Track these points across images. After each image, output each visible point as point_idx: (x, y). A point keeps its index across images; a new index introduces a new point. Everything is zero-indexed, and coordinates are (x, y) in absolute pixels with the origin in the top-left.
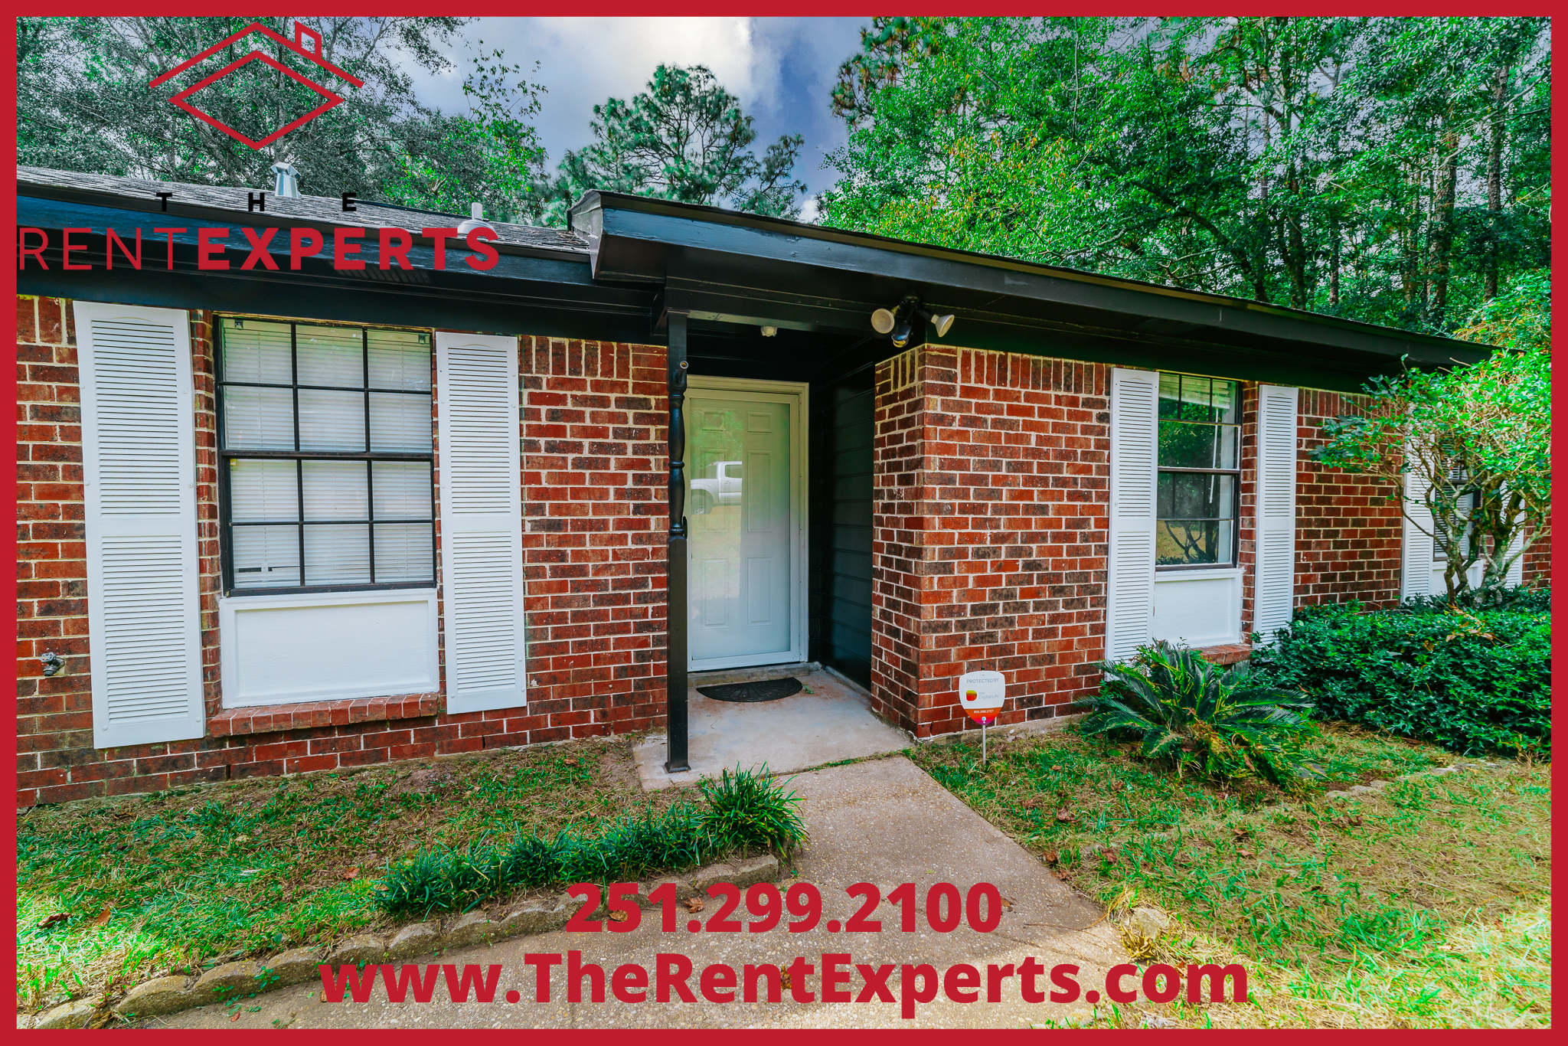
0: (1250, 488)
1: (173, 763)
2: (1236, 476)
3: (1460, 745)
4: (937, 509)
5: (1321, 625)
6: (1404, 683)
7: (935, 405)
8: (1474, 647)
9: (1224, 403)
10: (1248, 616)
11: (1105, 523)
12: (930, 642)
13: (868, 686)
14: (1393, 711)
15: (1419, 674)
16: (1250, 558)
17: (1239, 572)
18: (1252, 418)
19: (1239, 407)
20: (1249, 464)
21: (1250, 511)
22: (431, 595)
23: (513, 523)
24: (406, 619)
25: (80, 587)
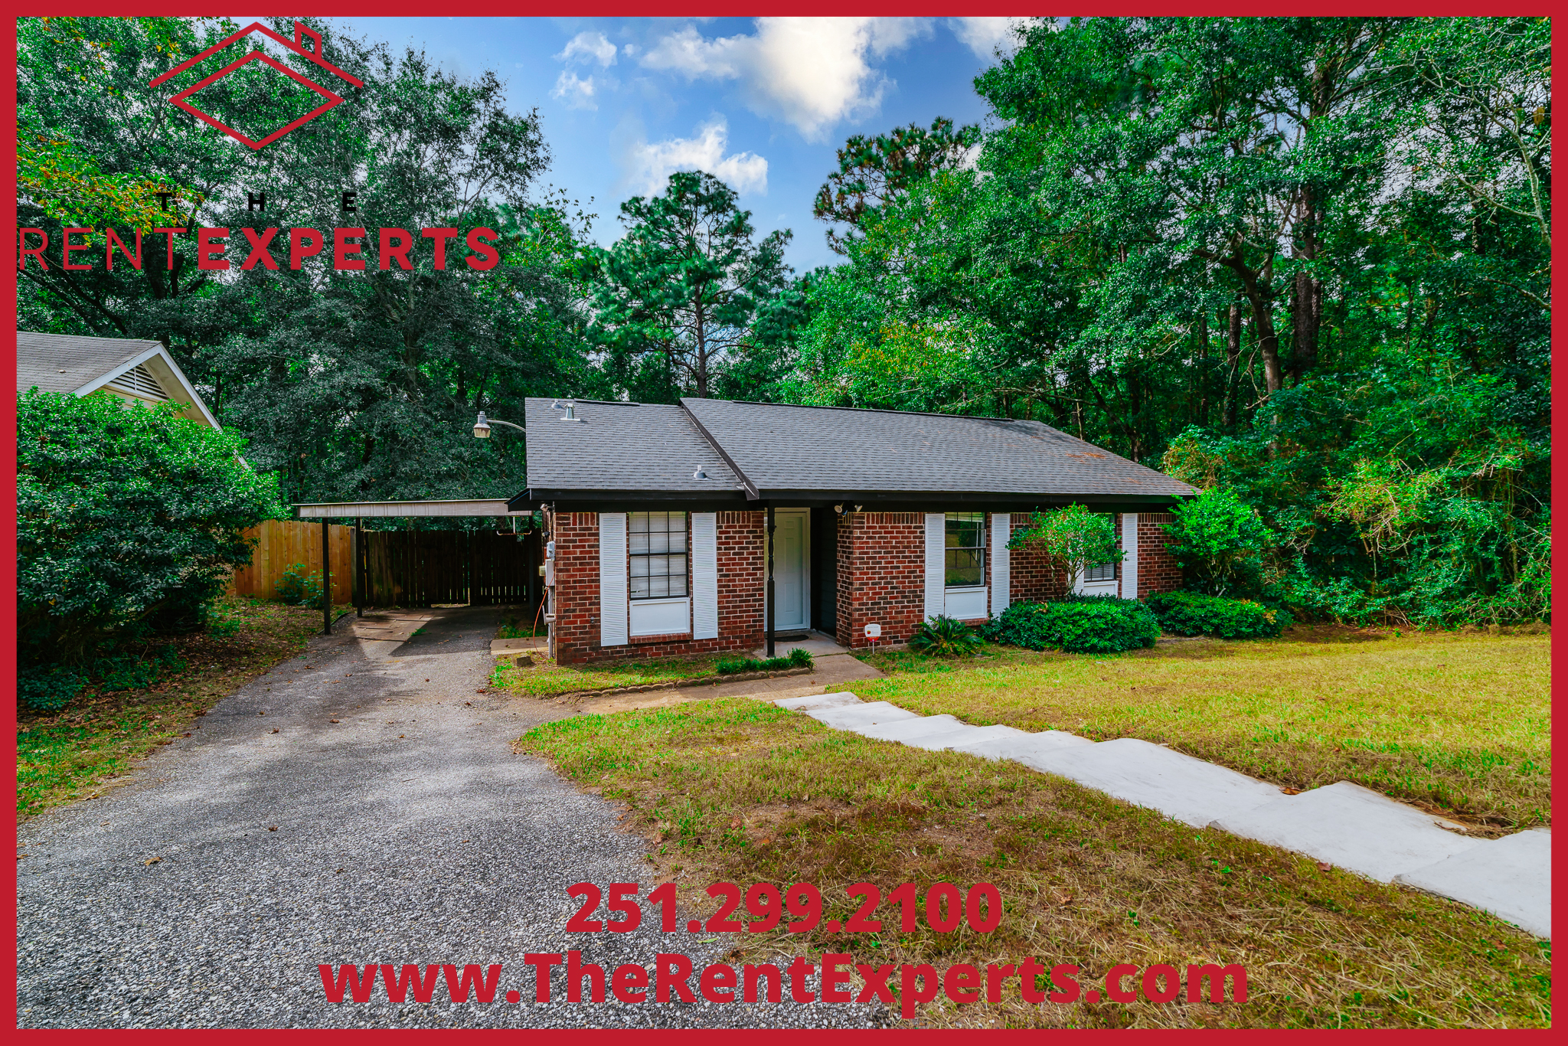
0: (988, 555)
1: (619, 652)
2: (984, 550)
7: (857, 533)
9: (981, 520)
10: (990, 606)
11: (923, 571)
12: (856, 615)
13: (835, 635)
16: (990, 583)
17: (986, 589)
19: (986, 522)
20: (988, 545)
21: (988, 564)
22: (688, 600)
23: (714, 575)
24: (680, 608)
25: (598, 598)
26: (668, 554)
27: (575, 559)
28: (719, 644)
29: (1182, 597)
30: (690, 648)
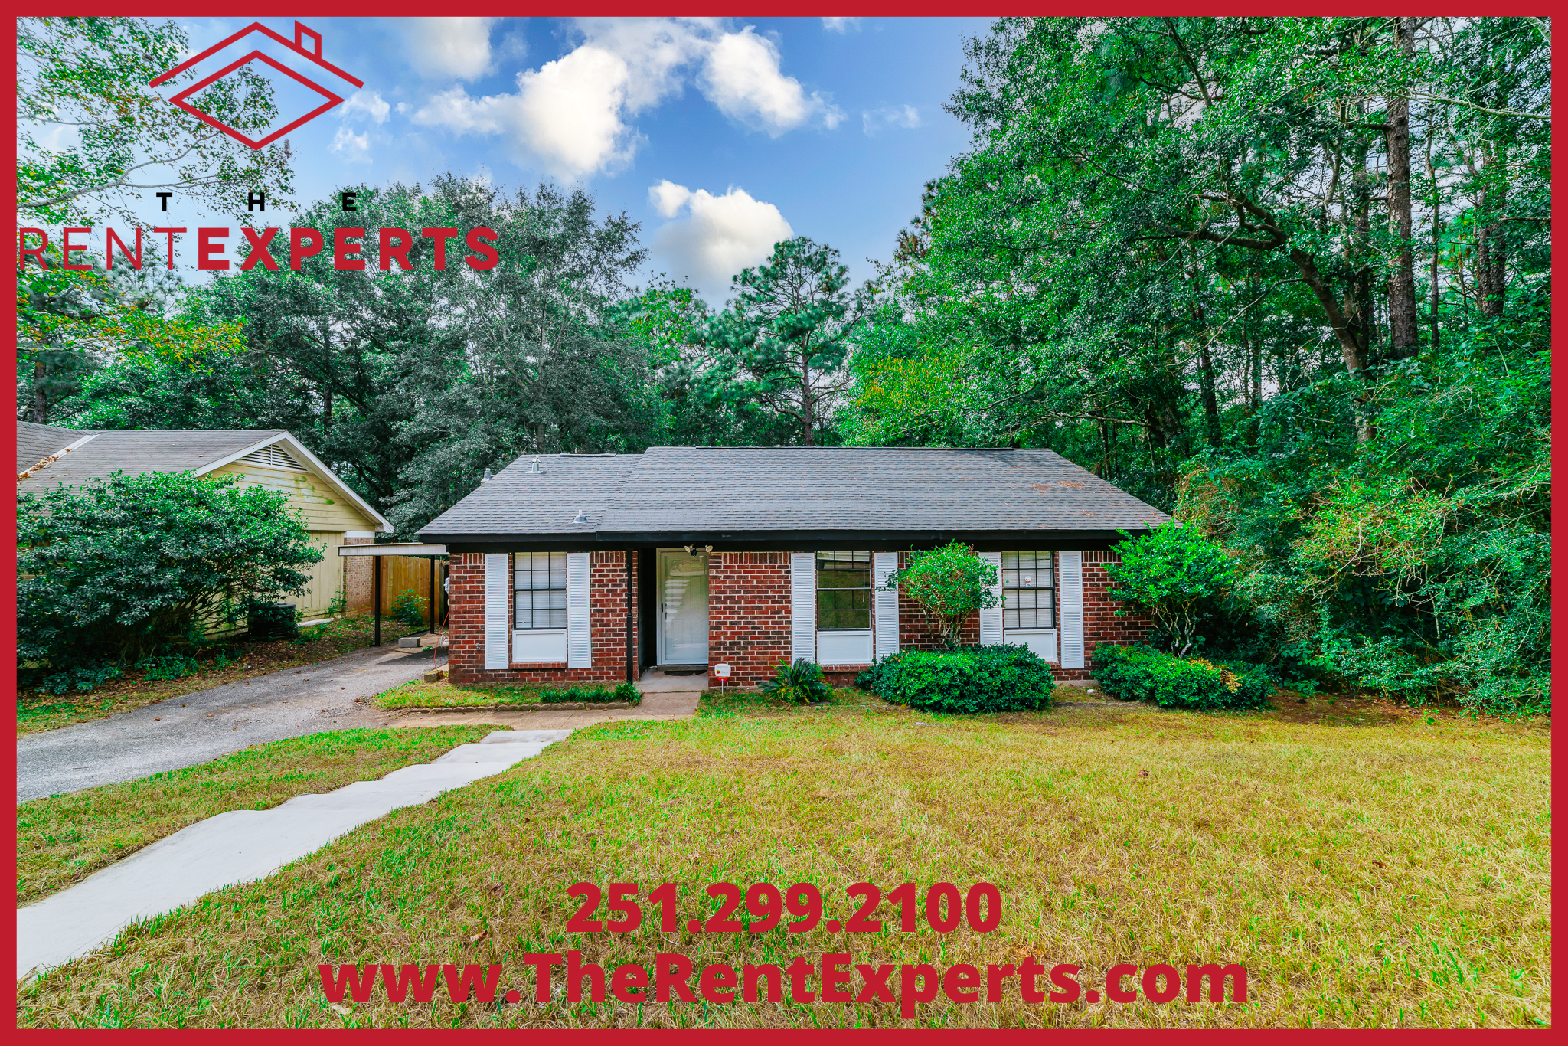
1: (499, 676)
4: (714, 608)
7: (713, 572)
9: (861, 559)
10: (874, 651)
11: (788, 612)
12: (713, 654)
16: (874, 626)
17: (871, 632)
18: (874, 567)
19: (871, 562)
21: (874, 607)
22: (565, 632)
25: (483, 627)
26: (550, 590)
28: (593, 674)
29: (1123, 652)
30: (565, 676)
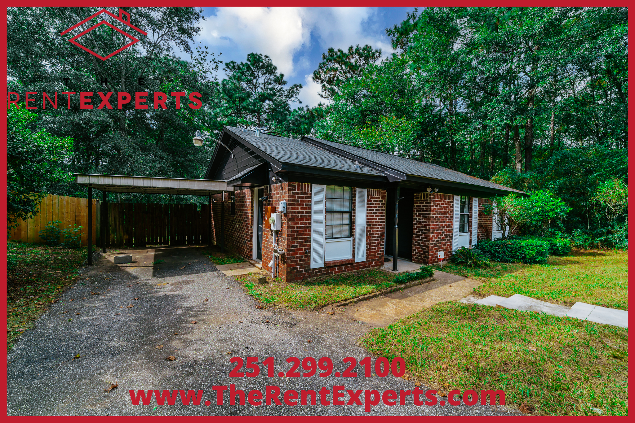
0: (471, 217)
1: (319, 272)
2: (468, 215)
3: (507, 262)
4: (432, 222)
5: (483, 243)
6: (499, 253)
7: (432, 203)
8: (509, 246)
10: (470, 242)
11: (452, 225)
14: (497, 257)
15: (501, 250)
16: (471, 231)
17: (469, 234)
18: (472, 204)
19: (469, 201)
20: (471, 213)
21: (471, 222)
22: (351, 239)
23: (365, 225)
24: (347, 244)
25: (310, 238)
26: (342, 212)
27: (298, 212)
28: (366, 264)
30: (353, 268)
